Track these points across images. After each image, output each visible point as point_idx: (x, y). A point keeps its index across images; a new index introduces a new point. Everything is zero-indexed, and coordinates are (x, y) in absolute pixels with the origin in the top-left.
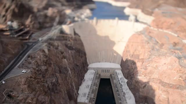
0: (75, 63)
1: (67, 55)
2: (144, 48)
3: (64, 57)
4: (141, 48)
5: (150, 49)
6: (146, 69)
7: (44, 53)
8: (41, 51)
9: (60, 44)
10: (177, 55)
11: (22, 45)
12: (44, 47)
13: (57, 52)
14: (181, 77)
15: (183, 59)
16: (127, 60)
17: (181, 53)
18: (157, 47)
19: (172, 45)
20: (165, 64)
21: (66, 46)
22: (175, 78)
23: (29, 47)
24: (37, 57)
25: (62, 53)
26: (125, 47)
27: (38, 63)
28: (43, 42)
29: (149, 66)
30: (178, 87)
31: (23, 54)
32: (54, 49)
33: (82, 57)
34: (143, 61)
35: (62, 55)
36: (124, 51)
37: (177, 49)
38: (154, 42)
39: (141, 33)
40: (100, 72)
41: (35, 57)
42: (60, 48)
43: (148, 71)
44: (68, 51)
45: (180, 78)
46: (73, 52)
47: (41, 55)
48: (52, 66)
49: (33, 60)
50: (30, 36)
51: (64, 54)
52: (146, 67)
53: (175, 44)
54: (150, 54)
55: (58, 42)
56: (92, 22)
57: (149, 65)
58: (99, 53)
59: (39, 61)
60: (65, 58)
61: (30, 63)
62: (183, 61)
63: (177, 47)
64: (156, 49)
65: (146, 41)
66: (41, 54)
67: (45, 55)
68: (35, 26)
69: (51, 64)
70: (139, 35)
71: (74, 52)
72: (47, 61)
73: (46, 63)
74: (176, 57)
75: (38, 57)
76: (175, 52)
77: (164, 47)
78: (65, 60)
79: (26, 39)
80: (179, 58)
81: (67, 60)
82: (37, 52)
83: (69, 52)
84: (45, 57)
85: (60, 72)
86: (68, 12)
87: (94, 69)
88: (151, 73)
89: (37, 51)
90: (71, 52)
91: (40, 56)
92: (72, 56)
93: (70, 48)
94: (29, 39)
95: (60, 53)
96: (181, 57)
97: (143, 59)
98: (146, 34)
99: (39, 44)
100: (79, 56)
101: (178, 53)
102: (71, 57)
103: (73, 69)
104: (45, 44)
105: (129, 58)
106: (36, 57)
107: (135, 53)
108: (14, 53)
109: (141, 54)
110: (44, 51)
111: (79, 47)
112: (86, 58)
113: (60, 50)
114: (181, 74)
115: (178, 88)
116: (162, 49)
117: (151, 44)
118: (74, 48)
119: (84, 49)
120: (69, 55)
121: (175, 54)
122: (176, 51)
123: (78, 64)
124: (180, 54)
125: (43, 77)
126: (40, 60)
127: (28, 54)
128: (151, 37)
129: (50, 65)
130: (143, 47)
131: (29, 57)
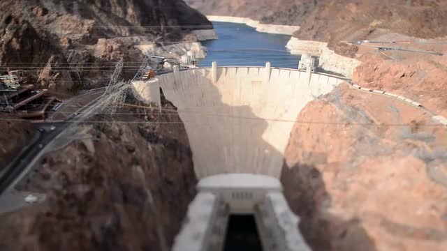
0: (164, 175)
1: (144, 156)
2: (338, 136)
3: (136, 162)
4: (331, 136)
5: (354, 140)
6: (345, 189)
7: (84, 152)
8: (77, 146)
9: (124, 128)
10: (421, 152)
11: (28, 132)
12: (83, 135)
13: (117, 148)
14: (433, 207)
15: (436, 161)
16: (296, 167)
17: (432, 147)
18: (371, 134)
19: (407, 129)
20: (392, 175)
21: (142, 133)
22: (419, 212)
23: (45, 137)
24: (66, 162)
25: (131, 151)
26: (291, 135)
27: (67, 178)
28: (81, 124)
29: (353, 181)
30: (428, 235)
31: (31, 153)
32: (110, 141)
33: (181, 160)
34: (336, 168)
35: (130, 157)
36: (289, 144)
37: (422, 139)
38: (363, 121)
39: (327, 99)
40: (228, 199)
41: (60, 162)
42: (125, 138)
43: (350, 194)
44: (147, 145)
45: (434, 212)
46: (159, 147)
47: (75, 157)
48: (105, 184)
49: (55, 170)
50: (49, 108)
51: (134, 153)
52: (345, 183)
53: (416, 126)
54: (354, 150)
55: (119, 123)
56: (207, 72)
57: (354, 178)
58: (225, 149)
59: (70, 173)
60: (137, 164)
61: (46, 177)
62: (436, 168)
63: (420, 133)
64: (368, 136)
65: (343, 119)
66: (76, 153)
67: (86, 157)
68: (63, 82)
69: (101, 179)
70: (326, 103)
71: (162, 148)
72: (91, 170)
73: (88, 176)
74: (420, 158)
75: (69, 161)
76: (415, 146)
77: (387, 133)
78: (139, 169)
79: (39, 117)
80: (428, 160)
81: (143, 168)
82: (67, 149)
83: (148, 149)
84: (86, 160)
85: (126, 200)
86: (146, 48)
87: (212, 190)
88: (359, 198)
89: (66, 147)
90: (154, 149)
91: (72, 160)
92: (156, 158)
93: (152, 138)
94: (46, 115)
95: (125, 150)
96: (433, 157)
97: (335, 164)
98: (342, 101)
99: (72, 129)
100: (175, 156)
101: (424, 148)
102: (153, 159)
103: (159, 193)
104: (87, 128)
105: (302, 162)
106: (63, 160)
107: (317, 150)
108: (5, 151)
109: (331, 151)
110: (83, 146)
111: (172, 134)
112: (192, 164)
113: (125, 142)
114: (433, 202)
115: (428, 237)
116: (384, 137)
117: (356, 126)
118: (161, 137)
119: (187, 141)
120: (148, 156)
121: (415, 150)
122: (420, 143)
123: (172, 179)
124: (430, 151)
125: (82, 213)
126: (73, 169)
127: (42, 156)
128: (355, 110)
129: (99, 181)
130: (335, 134)
131: (44, 161)
